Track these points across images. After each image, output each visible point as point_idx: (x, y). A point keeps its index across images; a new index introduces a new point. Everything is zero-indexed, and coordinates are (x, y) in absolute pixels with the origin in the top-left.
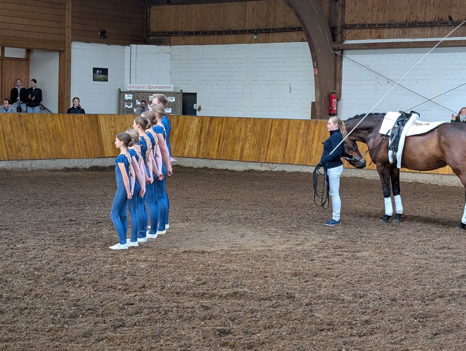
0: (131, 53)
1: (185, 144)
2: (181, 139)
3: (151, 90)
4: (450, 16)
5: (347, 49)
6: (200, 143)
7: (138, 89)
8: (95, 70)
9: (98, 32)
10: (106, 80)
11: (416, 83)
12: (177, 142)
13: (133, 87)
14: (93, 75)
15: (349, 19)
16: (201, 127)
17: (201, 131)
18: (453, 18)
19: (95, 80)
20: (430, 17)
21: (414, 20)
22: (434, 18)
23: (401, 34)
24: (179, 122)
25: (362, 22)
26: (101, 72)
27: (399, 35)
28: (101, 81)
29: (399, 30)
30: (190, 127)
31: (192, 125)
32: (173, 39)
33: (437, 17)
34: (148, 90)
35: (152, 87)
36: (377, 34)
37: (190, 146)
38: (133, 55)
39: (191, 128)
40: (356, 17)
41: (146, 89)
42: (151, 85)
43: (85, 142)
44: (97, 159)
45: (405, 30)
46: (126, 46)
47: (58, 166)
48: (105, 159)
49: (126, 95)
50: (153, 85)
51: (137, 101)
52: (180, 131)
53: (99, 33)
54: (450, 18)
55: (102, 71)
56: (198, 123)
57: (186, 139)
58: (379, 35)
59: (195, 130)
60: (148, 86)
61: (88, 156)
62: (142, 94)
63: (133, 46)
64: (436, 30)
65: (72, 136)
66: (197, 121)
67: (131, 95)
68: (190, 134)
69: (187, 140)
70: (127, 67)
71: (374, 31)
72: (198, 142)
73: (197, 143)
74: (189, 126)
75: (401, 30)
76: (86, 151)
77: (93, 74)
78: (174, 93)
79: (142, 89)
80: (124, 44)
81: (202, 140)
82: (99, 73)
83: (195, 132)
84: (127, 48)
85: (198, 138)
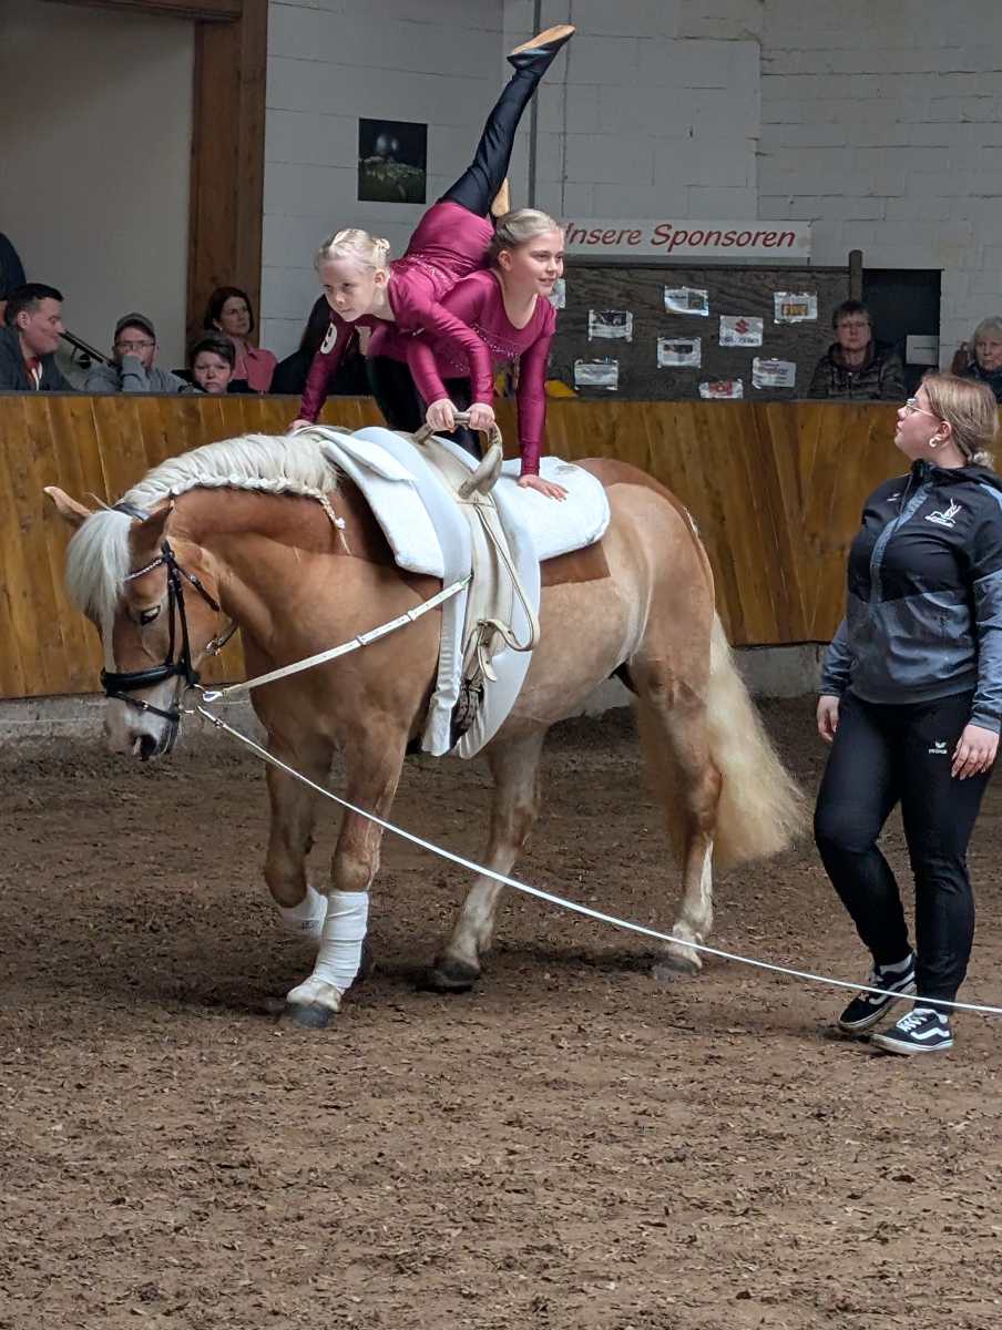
3: (678, 251)
7: (600, 248)
8: (369, 130)
26: (394, 145)
35: (680, 238)
41: (645, 249)
42: (678, 226)
50: (691, 227)
51: (592, 317)
60: (657, 233)
62: (623, 274)
78: (809, 270)
79: (624, 251)
82: (389, 153)
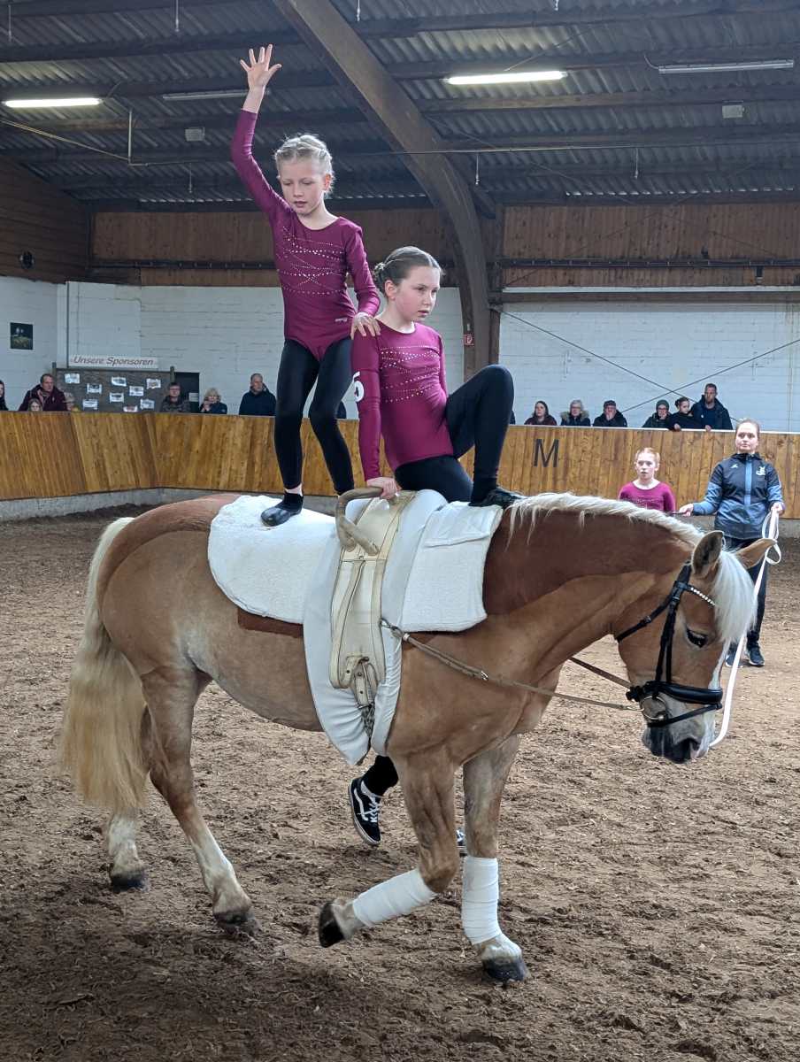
0: (68, 296)
1: (220, 467)
2: (210, 459)
3: (115, 366)
4: (705, 251)
5: (509, 302)
6: (252, 464)
7: (90, 365)
8: (14, 326)
9: (19, 257)
10: (30, 347)
11: (642, 361)
12: (201, 463)
13: (81, 360)
14: (11, 338)
15: (511, 249)
16: (253, 437)
17: (252, 445)
18: (710, 253)
19: (13, 346)
20: (667, 251)
21: (638, 254)
22: (675, 252)
23: (612, 279)
24: (203, 427)
25: (538, 256)
26: (22, 331)
27: (609, 281)
28: (22, 348)
29: (607, 272)
30: (227, 436)
31: (231, 432)
32: (144, 274)
33: (680, 251)
34: (110, 366)
35: (116, 362)
36: (567, 278)
37: (231, 469)
38: (73, 300)
39: (231, 436)
40: (525, 247)
41: (105, 365)
42: (116, 358)
43: (57, 464)
44: (78, 498)
45: (619, 273)
46: (59, 285)
47: (22, 514)
48: (90, 497)
49: (68, 376)
50: (119, 358)
51: (88, 386)
52: (207, 442)
53: (22, 259)
54: (705, 255)
55: (25, 330)
56: (244, 428)
57: (221, 457)
58: (572, 279)
59: (239, 442)
60: (109, 360)
61: (64, 492)
63: (73, 284)
64: (677, 274)
65: (38, 455)
66: (242, 425)
67: (78, 376)
68: (228, 448)
69: (223, 459)
70: (61, 323)
71: (560, 273)
72: (248, 461)
73: (246, 464)
74: (224, 434)
75: (613, 273)
76: (61, 483)
77: (9, 335)
78: (157, 372)
79: (98, 365)
80: (55, 282)
81: (257, 459)
82: (20, 334)
83: (239, 445)
84: (62, 288)
85: (246, 455)
